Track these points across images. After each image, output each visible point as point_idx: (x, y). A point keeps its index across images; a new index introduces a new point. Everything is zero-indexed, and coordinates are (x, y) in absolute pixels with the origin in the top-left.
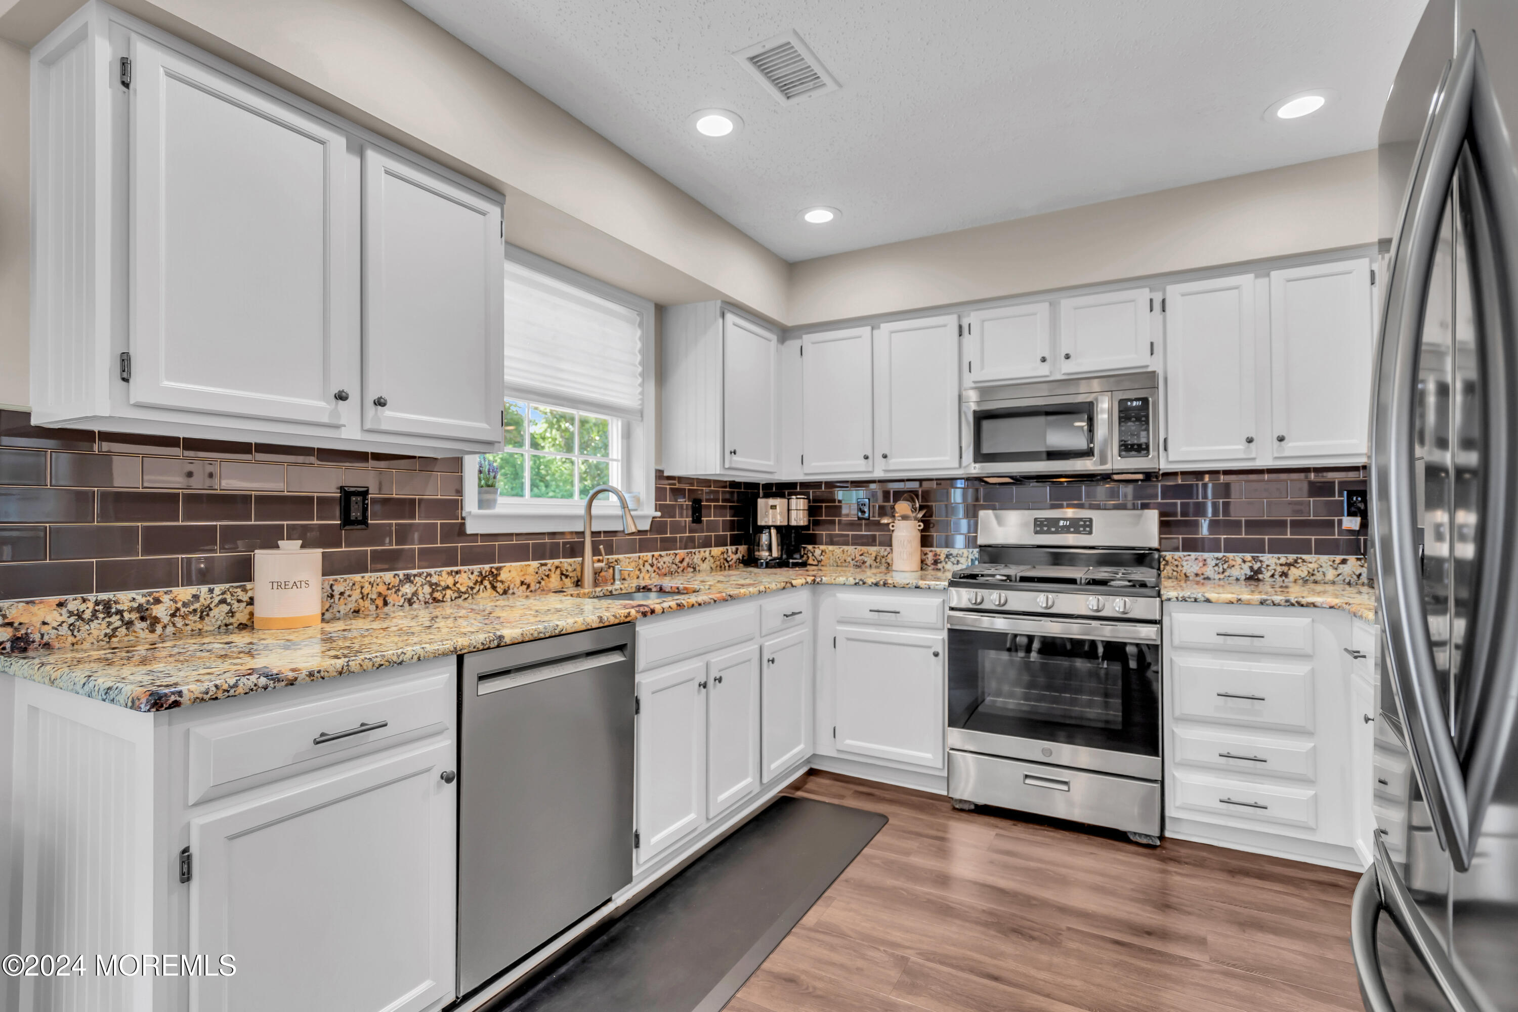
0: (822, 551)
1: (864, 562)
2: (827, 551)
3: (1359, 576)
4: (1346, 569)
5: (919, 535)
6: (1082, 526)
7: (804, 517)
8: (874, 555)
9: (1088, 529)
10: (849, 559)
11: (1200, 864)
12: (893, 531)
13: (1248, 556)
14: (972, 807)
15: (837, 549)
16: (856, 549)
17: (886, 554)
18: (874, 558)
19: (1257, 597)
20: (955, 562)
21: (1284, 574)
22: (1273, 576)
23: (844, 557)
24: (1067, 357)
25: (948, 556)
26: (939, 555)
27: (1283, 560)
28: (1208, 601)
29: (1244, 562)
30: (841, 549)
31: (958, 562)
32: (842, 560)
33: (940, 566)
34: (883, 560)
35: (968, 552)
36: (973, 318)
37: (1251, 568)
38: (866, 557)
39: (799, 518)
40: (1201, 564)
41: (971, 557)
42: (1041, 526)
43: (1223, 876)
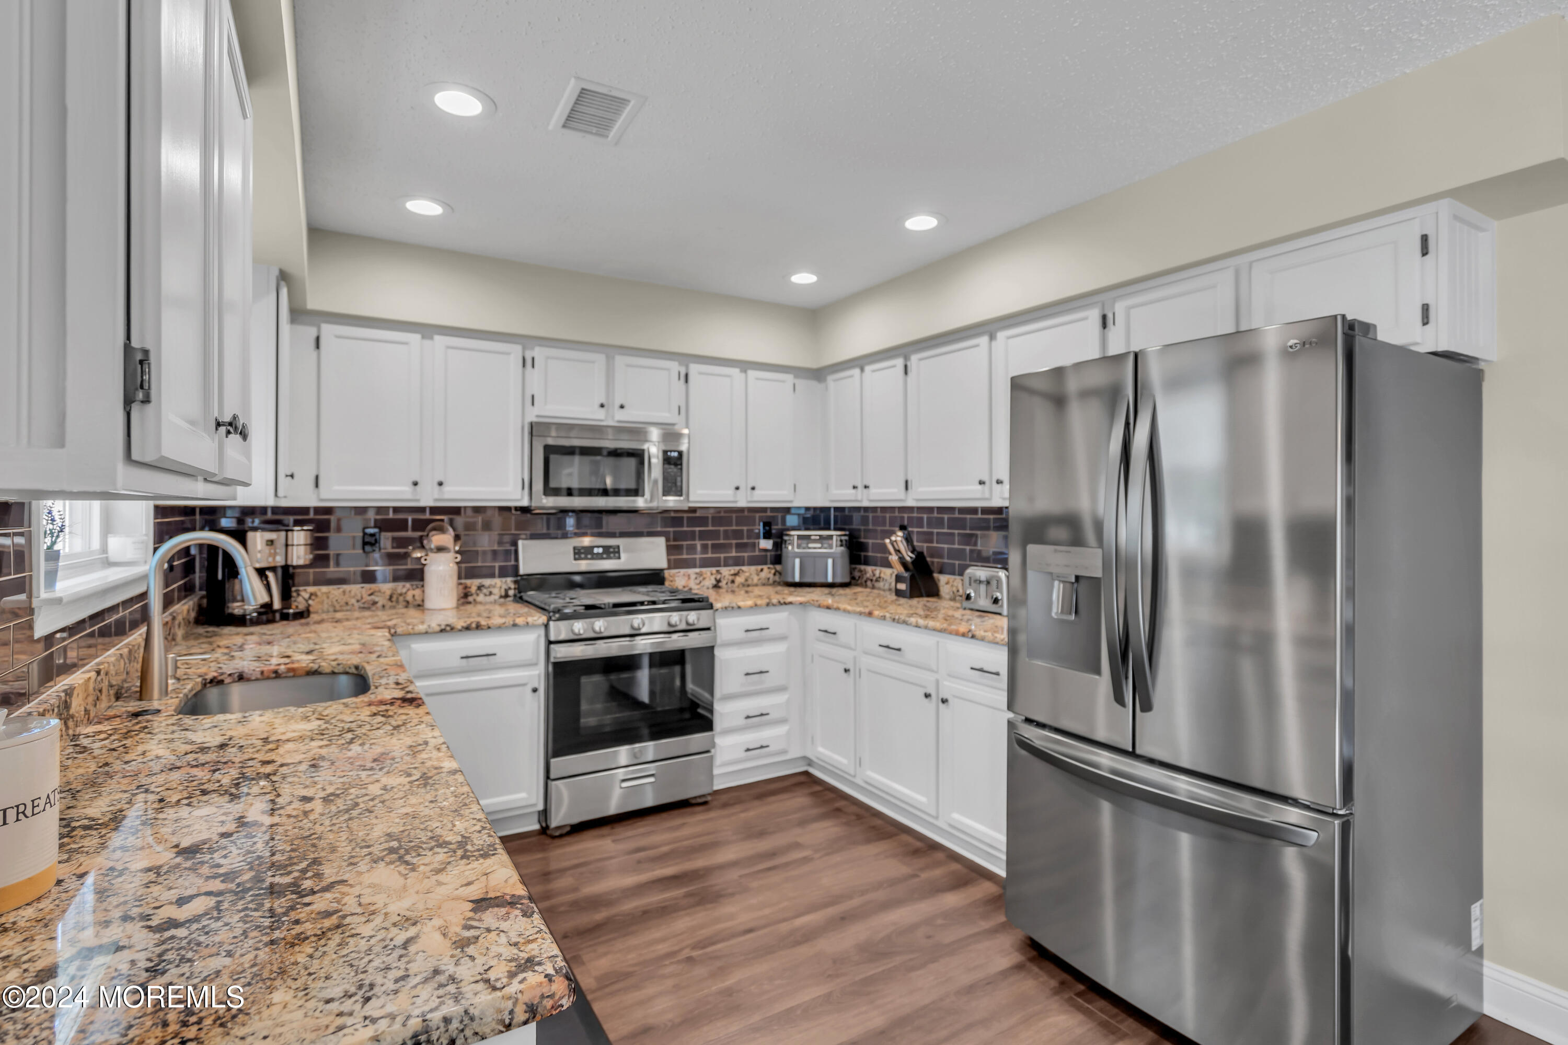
0: (311, 594)
1: (375, 603)
2: (319, 593)
3: (769, 579)
4: (764, 575)
5: (455, 567)
6: (612, 552)
7: (306, 554)
8: (388, 593)
9: (617, 555)
10: (353, 601)
11: (739, 801)
12: (425, 565)
13: (714, 570)
14: (568, 829)
15: (334, 589)
16: (363, 587)
17: (404, 590)
18: (388, 597)
19: (750, 603)
20: (488, 593)
21: (733, 582)
22: (727, 584)
23: (345, 598)
24: (622, 407)
25: (480, 588)
26: (470, 588)
27: (732, 572)
28: (739, 607)
29: (712, 574)
30: (341, 590)
31: (491, 593)
32: (342, 603)
33: (470, 599)
34: (401, 599)
35: (501, 581)
36: (538, 352)
37: (716, 579)
38: (377, 596)
39: (300, 555)
40: (686, 578)
41: (504, 587)
42: (580, 553)
43: (756, 803)
